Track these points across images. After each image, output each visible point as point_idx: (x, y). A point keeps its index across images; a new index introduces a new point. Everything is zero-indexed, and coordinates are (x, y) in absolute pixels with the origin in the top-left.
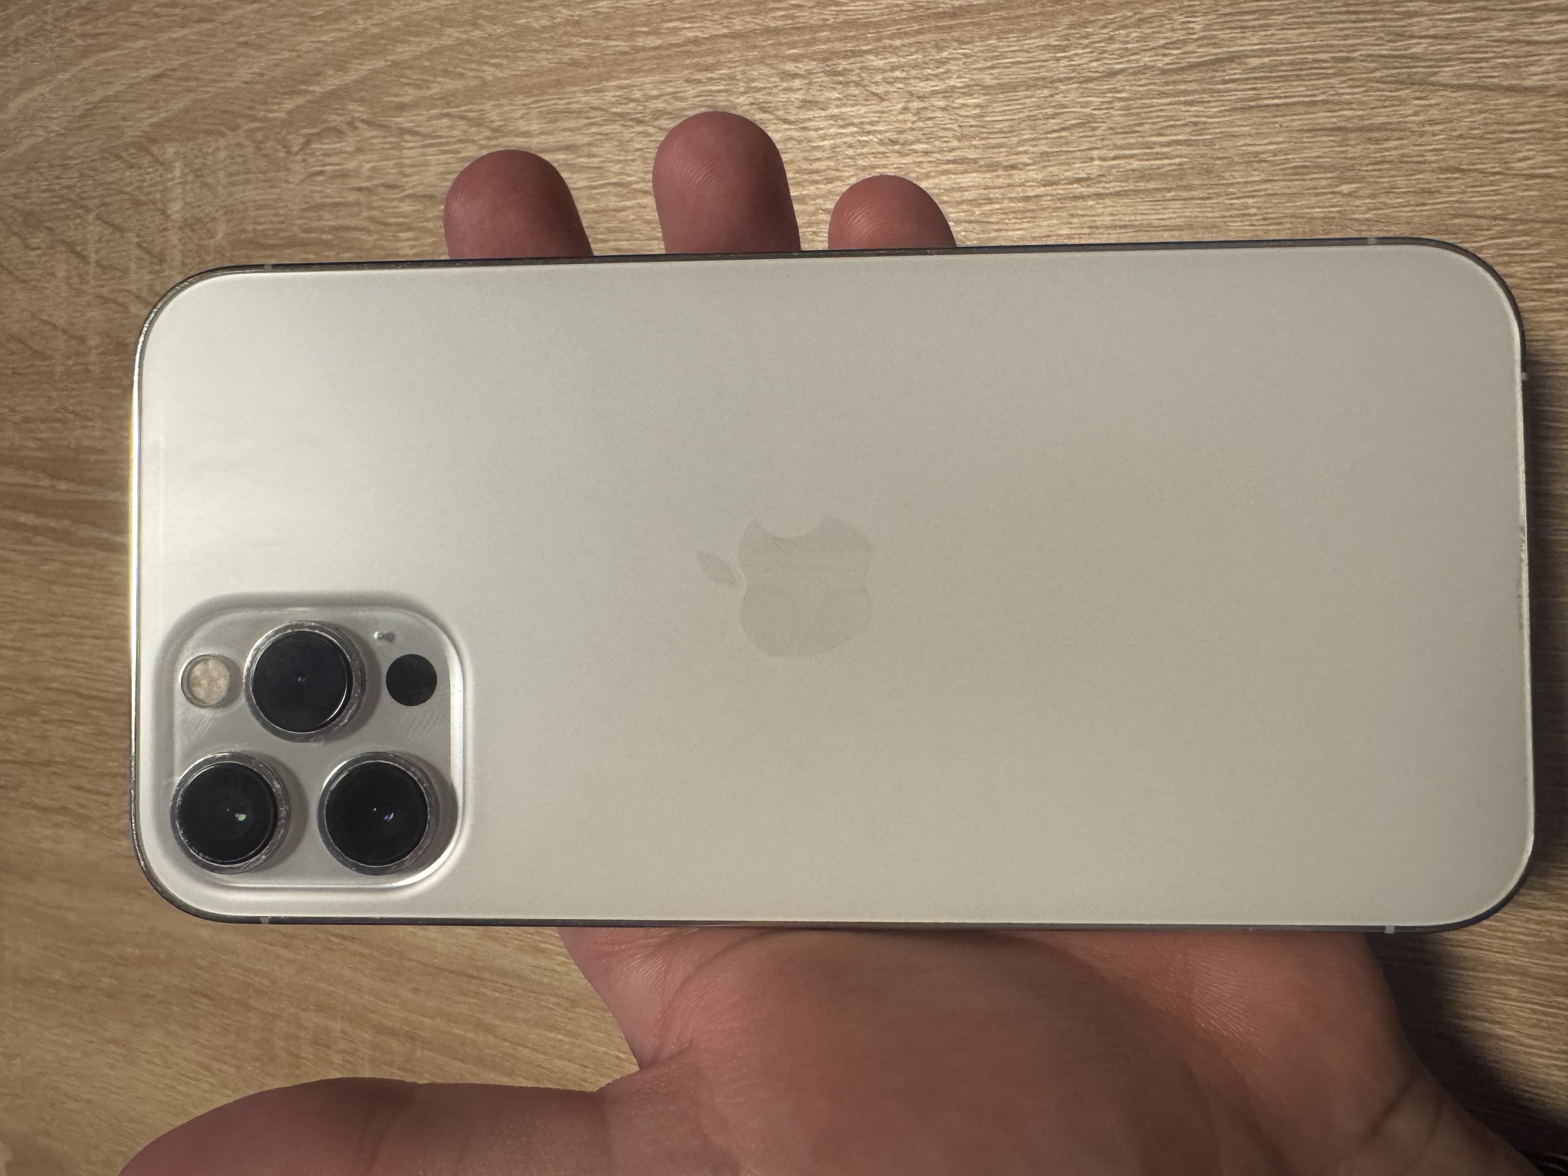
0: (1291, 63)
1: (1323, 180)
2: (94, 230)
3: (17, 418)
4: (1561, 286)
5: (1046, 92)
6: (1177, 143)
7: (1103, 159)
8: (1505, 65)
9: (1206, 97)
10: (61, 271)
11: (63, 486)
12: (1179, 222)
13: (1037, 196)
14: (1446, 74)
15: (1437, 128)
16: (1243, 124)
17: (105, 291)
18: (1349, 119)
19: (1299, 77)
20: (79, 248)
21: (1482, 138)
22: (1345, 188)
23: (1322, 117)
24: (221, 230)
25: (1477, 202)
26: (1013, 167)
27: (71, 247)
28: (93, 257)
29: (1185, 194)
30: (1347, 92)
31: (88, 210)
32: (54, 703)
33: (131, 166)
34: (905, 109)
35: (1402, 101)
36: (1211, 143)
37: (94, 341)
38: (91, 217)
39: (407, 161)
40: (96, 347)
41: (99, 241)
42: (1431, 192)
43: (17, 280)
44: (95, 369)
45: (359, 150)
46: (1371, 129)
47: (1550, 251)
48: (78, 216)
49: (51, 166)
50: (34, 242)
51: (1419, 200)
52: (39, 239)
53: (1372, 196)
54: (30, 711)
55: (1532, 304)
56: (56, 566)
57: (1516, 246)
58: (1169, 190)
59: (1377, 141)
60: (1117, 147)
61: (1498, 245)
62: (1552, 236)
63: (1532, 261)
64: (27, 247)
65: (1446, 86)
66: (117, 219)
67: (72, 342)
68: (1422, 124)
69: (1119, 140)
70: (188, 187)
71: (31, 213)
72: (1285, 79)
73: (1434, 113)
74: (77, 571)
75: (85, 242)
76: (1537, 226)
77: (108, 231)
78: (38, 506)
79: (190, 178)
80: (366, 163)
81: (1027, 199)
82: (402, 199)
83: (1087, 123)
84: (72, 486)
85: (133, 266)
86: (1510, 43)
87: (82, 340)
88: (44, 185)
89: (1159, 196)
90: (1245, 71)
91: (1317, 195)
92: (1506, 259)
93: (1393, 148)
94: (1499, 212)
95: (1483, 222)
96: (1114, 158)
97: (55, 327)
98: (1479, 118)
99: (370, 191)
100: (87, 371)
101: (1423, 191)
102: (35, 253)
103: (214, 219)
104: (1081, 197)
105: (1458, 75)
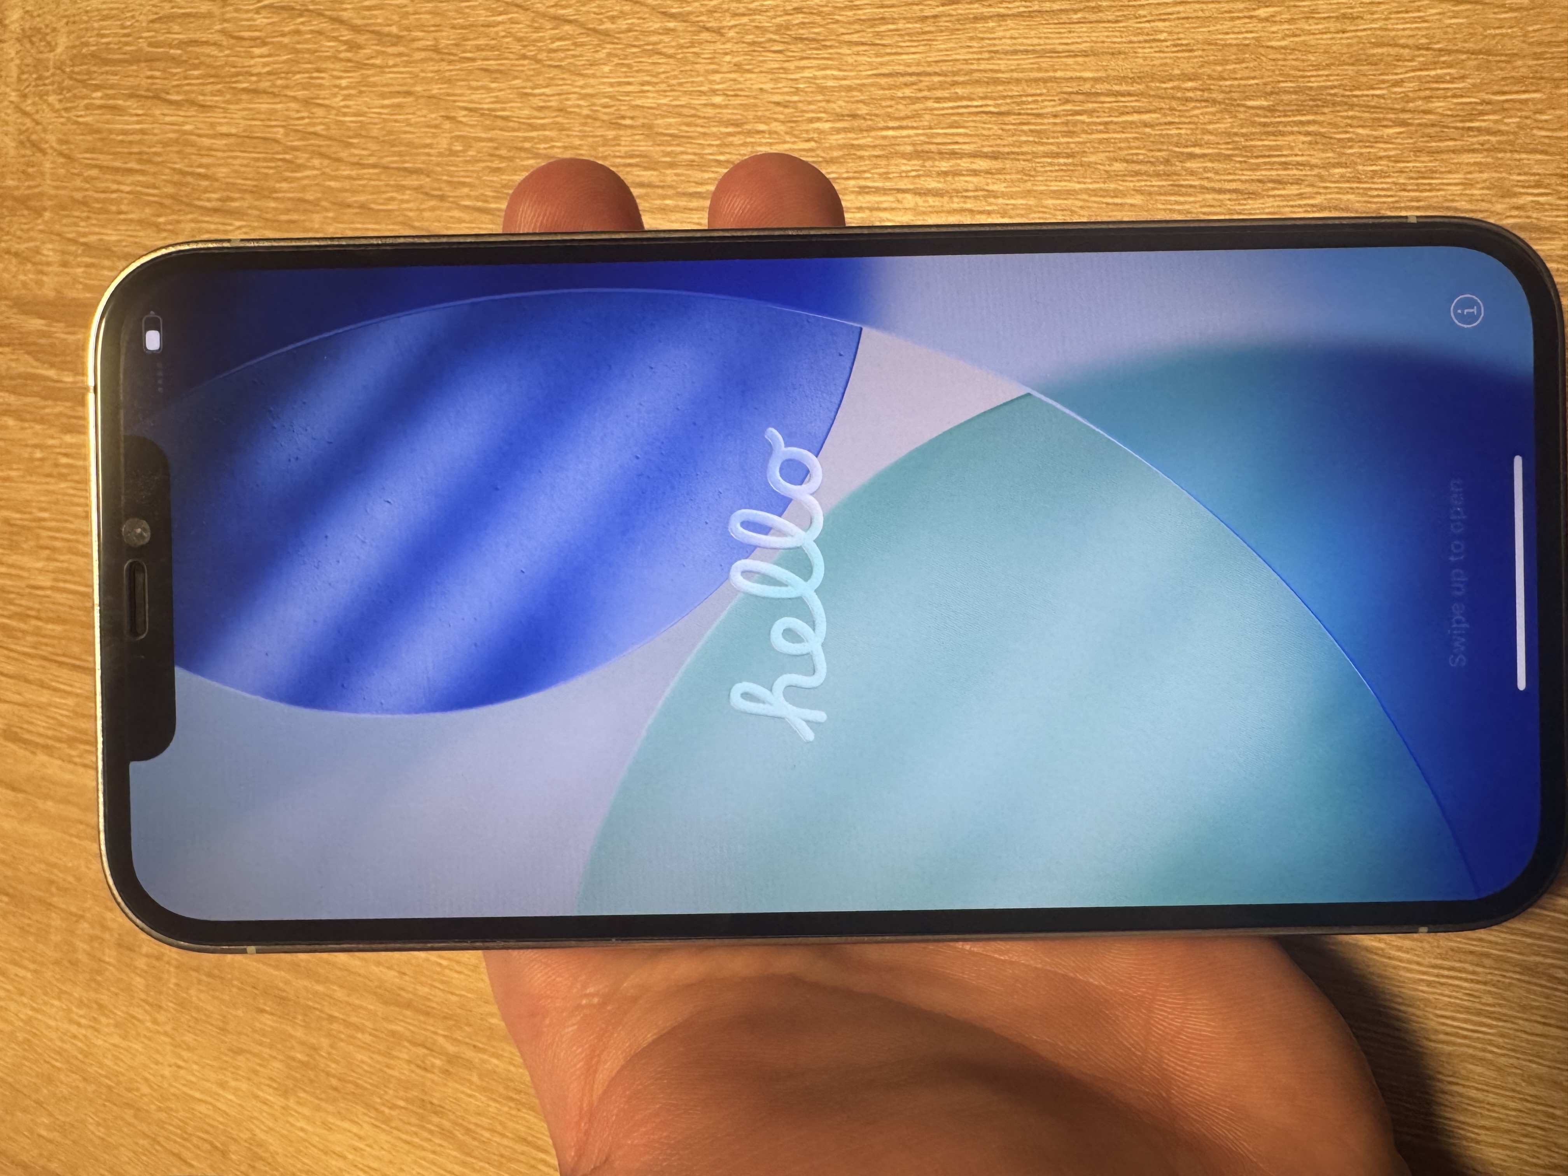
4: (1483, 124)
12: (1083, 47)
13: (935, 17)
22: (1263, 12)
25: (1400, 29)
42: (1353, 18)
47: (1474, 85)
51: (1339, 26)
53: (1291, 21)
55: (1451, 143)
57: (1439, 79)
58: (1076, 11)
61: (1419, 77)
62: (1478, 68)
63: (1454, 96)
76: (1464, 57)
81: (924, 19)
89: (1064, 17)
91: (1232, 19)
92: (1428, 93)
94: (1424, 41)
95: (1405, 52)
101: (1344, 16)
103: (54, 30)
104: (984, 18)
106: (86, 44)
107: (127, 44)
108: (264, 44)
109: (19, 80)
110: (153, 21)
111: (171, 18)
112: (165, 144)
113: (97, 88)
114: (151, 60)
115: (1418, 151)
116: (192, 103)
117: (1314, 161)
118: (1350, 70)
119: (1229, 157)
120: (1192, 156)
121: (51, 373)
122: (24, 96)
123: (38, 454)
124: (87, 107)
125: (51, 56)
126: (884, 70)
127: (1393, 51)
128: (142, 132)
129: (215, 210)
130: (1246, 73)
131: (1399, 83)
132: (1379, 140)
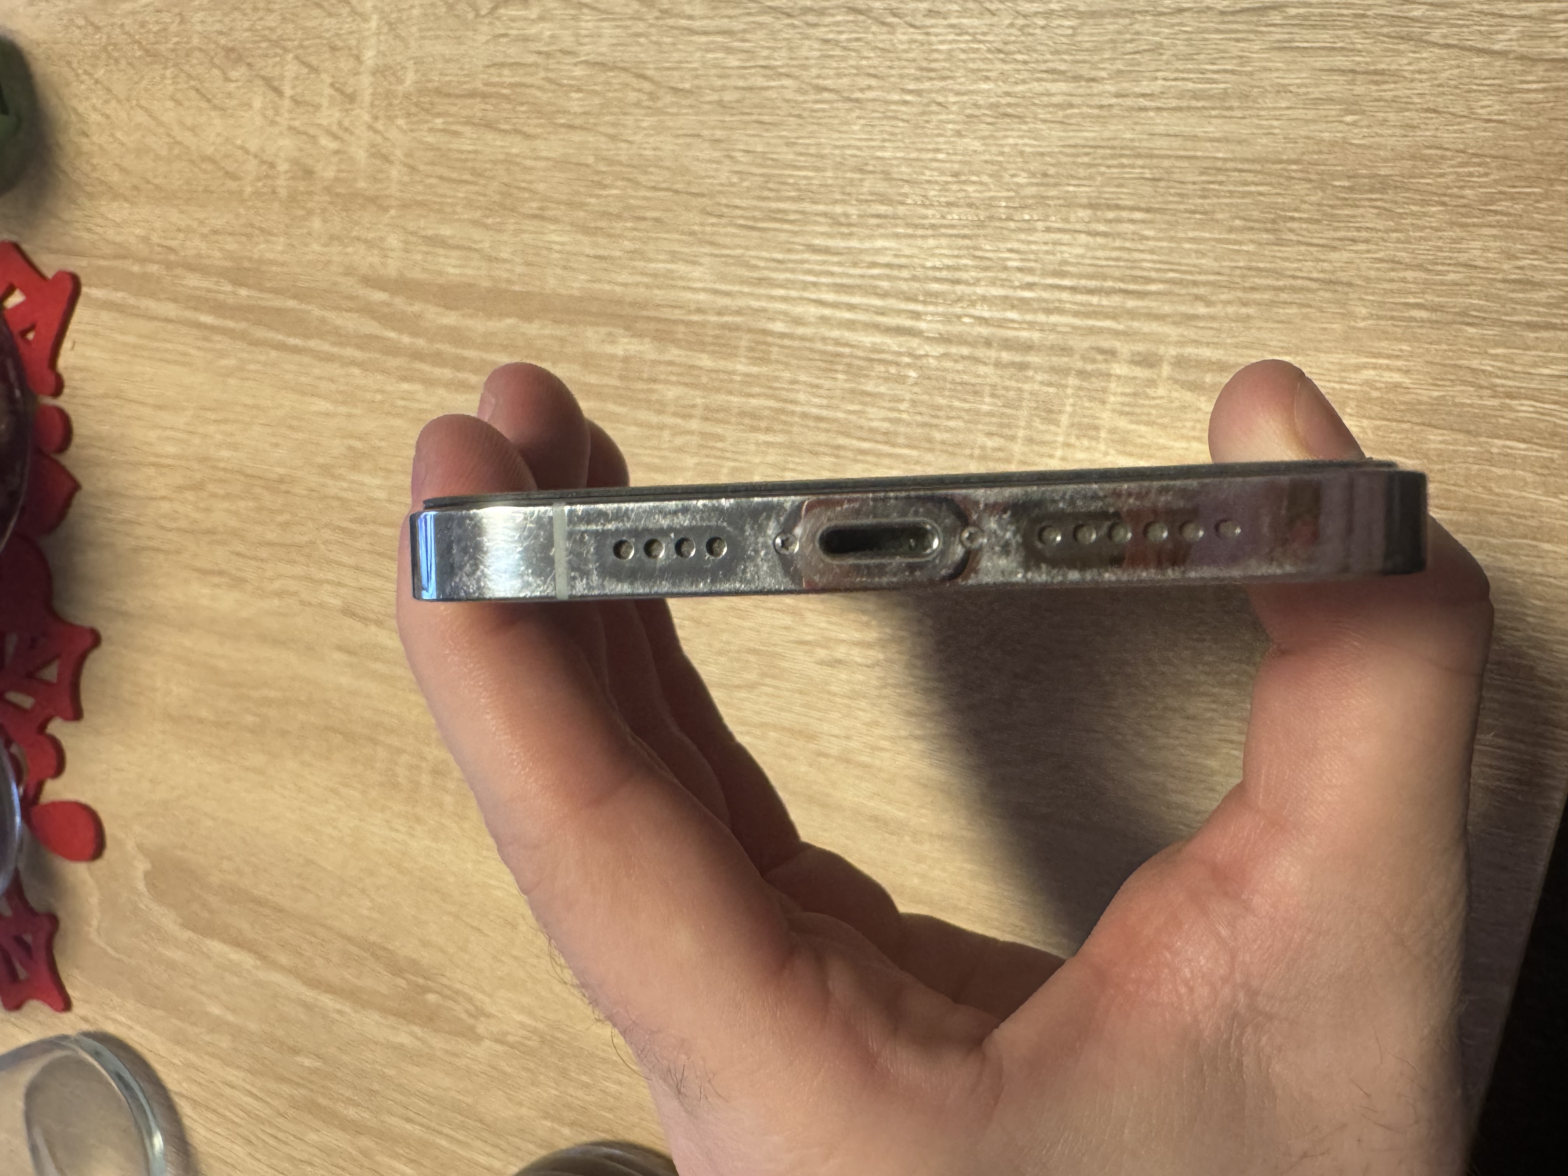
0: (1321, 15)
1: (1333, 110)
2: (292, 68)
3: (205, 230)
4: (1499, 208)
5: (1127, 21)
6: (1226, 71)
7: (1165, 79)
8: (1480, 32)
9: (1252, 36)
10: (257, 103)
11: (243, 292)
12: (1217, 135)
13: (1110, 105)
14: (1436, 35)
15: (1424, 76)
16: (1278, 61)
17: (296, 123)
18: (1359, 63)
19: (1324, 27)
20: (276, 84)
21: (1456, 87)
22: (1349, 119)
23: (1339, 61)
24: (410, 78)
25: (1447, 137)
26: (1093, 80)
27: (268, 81)
28: (288, 92)
29: (1226, 113)
30: (1360, 42)
31: (286, 50)
32: (221, 481)
33: (330, 15)
34: (1012, 25)
35: (1400, 53)
36: (1250, 74)
37: (283, 167)
38: (290, 56)
39: (584, 32)
40: (286, 172)
41: (297, 78)
42: (1413, 127)
43: (215, 107)
44: (283, 192)
45: (541, 18)
46: (1376, 72)
47: (1495, 180)
48: (276, 55)
49: (255, 9)
50: (234, 74)
51: (1403, 132)
52: (238, 73)
53: (1369, 126)
54: (198, 487)
55: (1475, 220)
56: (231, 362)
57: (1471, 175)
58: (1213, 108)
59: (1376, 83)
60: (1177, 70)
61: (1456, 173)
62: (1498, 169)
63: (1480, 187)
64: (227, 79)
65: (1435, 44)
66: (313, 60)
67: (265, 167)
68: (1413, 72)
69: (1180, 65)
70: (382, 38)
71: (232, 50)
72: (1314, 27)
73: (1424, 65)
74: (252, 367)
75: (282, 77)
76: (1488, 160)
77: (305, 70)
78: (219, 308)
79: (385, 29)
80: (546, 30)
81: (1101, 107)
82: (575, 64)
83: (1157, 49)
84: (253, 293)
85: (325, 103)
86: (1487, 14)
87: (272, 165)
88: (247, 25)
89: (1206, 113)
90: (1285, 18)
91: (1327, 122)
92: (1462, 184)
93: (1390, 90)
94: (1461, 147)
95: (1448, 153)
96: (1176, 79)
97: (247, 152)
98: (1456, 71)
99: (548, 55)
100: (274, 192)
101: (1408, 126)
102: (233, 85)
103: (403, 68)
104: (1145, 109)
105: (1445, 36)
106: (430, 81)
107: (466, 83)
108: (579, 90)
109: (372, 105)
110: (488, 67)
111: (502, 65)
112: (495, 162)
113: (439, 115)
114: (484, 96)
115: (1452, 224)
116: (517, 132)
117: (1378, 227)
118: (1409, 163)
119: (1318, 221)
120: (1293, 219)
121: (392, 335)
122: (376, 118)
123: (379, 397)
124: (431, 130)
125: (400, 88)
126: (1071, 142)
127: (1439, 152)
128: (476, 152)
129: (535, 216)
130: (1334, 162)
131: (1442, 175)
132: (1425, 214)
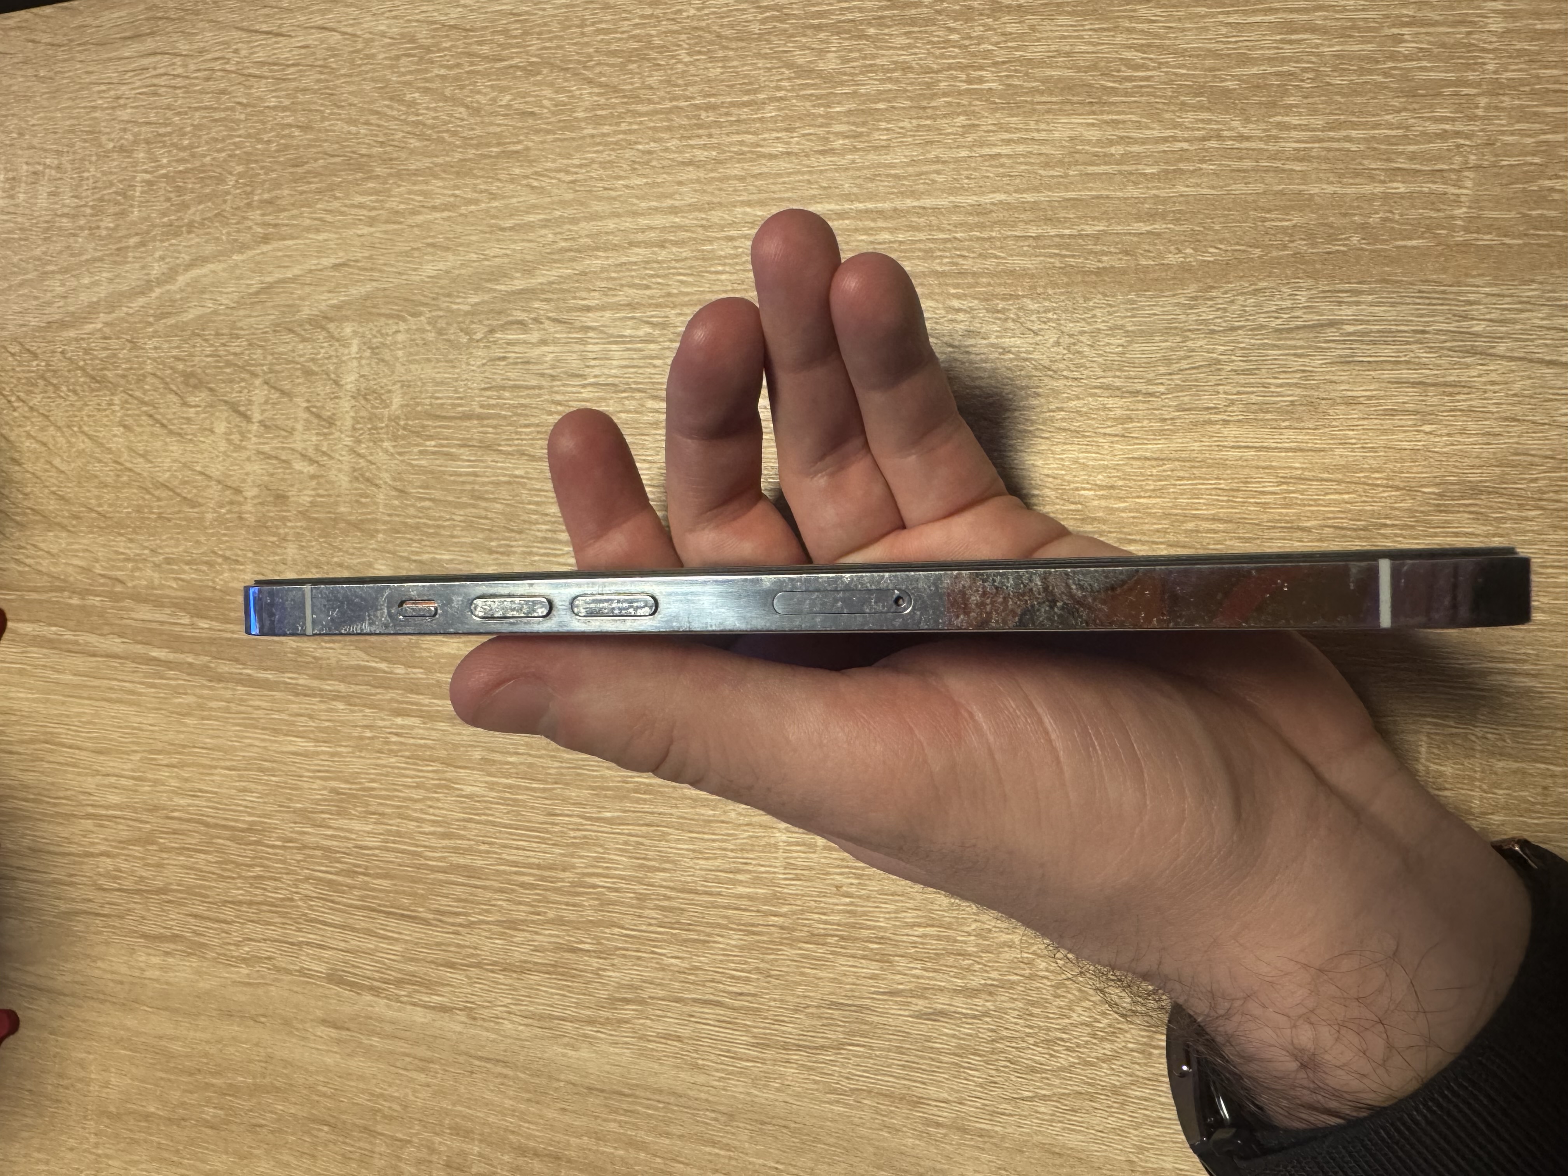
0: (1378, 331)
1: (1408, 421)
2: (260, 393)
3: (159, 559)
5: (1178, 339)
6: (1289, 385)
7: (1228, 394)
8: (1546, 345)
9: (1310, 352)
10: (221, 428)
11: (204, 624)
12: (1291, 445)
14: (1501, 348)
15: (1497, 388)
16: (1341, 374)
17: (266, 448)
18: (1427, 376)
19: (1386, 343)
20: (242, 409)
21: (1531, 397)
22: (1427, 428)
23: (1406, 374)
24: (397, 401)
25: (1532, 443)
26: (1151, 394)
27: (234, 408)
28: (257, 416)
29: (1296, 425)
30: (1425, 356)
31: (254, 375)
32: (175, 832)
33: (304, 340)
34: (1058, 344)
35: (1468, 366)
36: (1317, 387)
37: (251, 492)
38: (257, 382)
39: (591, 355)
40: (255, 497)
41: (266, 402)
42: (1495, 435)
43: (171, 433)
44: (251, 519)
45: (543, 342)
46: (1446, 384)
48: (243, 380)
49: (218, 334)
50: (192, 400)
51: (1485, 440)
52: (199, 398)
53: (1448, 435)
54: (147, 840)
56: (190, 699)
58: (1283, 421)
59: (1450, 394)
60: (1238, 384)
61: (1550, 478)
64: (185, 404)
65: (1502, 357)
66: (286, 385)
67: (228, 492)
68: (1485, 383)
69: (1240, 380)
70: (364, 362)
71: (192, 375)
72: (1374, 343)
73: (1494, 377)
74: (214, 704)
75: (250, 402)
77: (275, 396)
78: (175, 641)
79: (368, 353)
80: (549, 352)
83: (1214, 365)
84: (216, 625)
85: (299, 427)
86: (1549, 329)
87: (238, 491)
88: (208, 350)
89: (1276, 425)
90: (1342, 335)
91: (1404, 432)
92: (1557, 488)
93: (1463, 401)
94: (1549, 453)
95: (1536, 459)
96: (1238, 393)
97: (209, 477)
98: (1529, 382)
99: (553, 378)
100: (240, 518)
101: (1489, 434)
102: (193, 410)
103: (389, 391)
105: (1508, 349)
106: (420, 404)
107: (461, 405)
109: (354, 429)
110: (485, 389)
111: (502, 388)
112: (498, 484)
113: (430, 438)
114: (480, 417)
116: (522, 454)
117: (1477, 532)
118: (1498, 470)
119: (1412, 527)
120: (1386, 526)
122: (359, 442)
124: (421, 452)
125: (386, 412)
126: (1136, 455)
127: (1529, 458)
128: (475, 475)
130: (1420, 469)
131: (1535, 480)
132: (1526, 519)
